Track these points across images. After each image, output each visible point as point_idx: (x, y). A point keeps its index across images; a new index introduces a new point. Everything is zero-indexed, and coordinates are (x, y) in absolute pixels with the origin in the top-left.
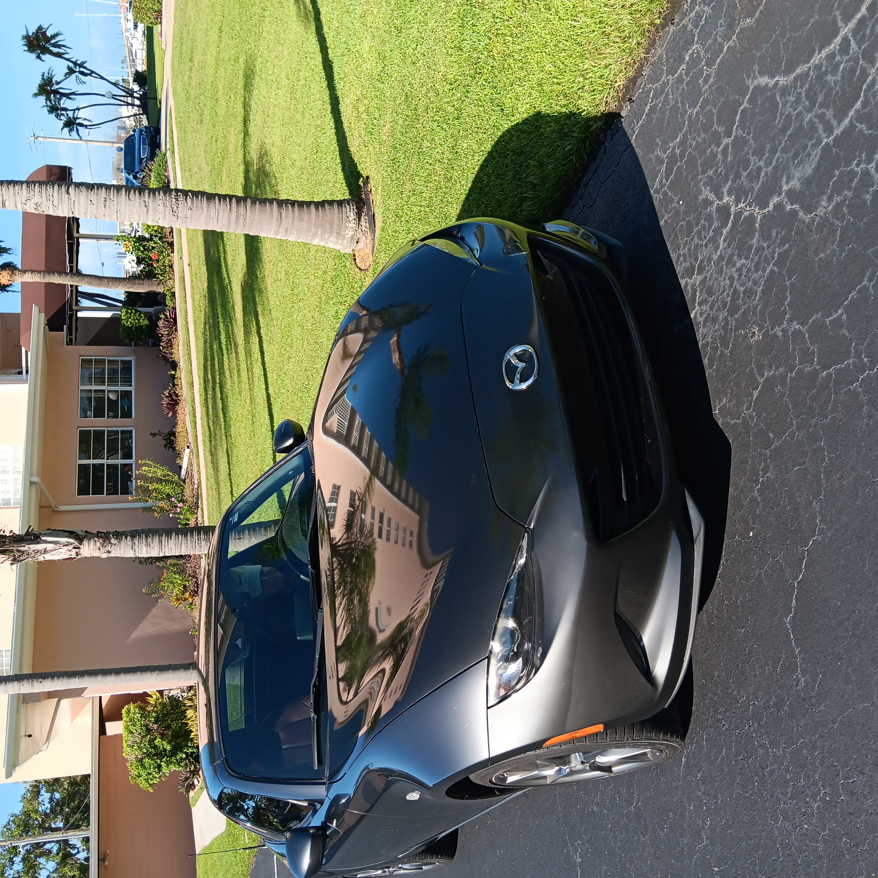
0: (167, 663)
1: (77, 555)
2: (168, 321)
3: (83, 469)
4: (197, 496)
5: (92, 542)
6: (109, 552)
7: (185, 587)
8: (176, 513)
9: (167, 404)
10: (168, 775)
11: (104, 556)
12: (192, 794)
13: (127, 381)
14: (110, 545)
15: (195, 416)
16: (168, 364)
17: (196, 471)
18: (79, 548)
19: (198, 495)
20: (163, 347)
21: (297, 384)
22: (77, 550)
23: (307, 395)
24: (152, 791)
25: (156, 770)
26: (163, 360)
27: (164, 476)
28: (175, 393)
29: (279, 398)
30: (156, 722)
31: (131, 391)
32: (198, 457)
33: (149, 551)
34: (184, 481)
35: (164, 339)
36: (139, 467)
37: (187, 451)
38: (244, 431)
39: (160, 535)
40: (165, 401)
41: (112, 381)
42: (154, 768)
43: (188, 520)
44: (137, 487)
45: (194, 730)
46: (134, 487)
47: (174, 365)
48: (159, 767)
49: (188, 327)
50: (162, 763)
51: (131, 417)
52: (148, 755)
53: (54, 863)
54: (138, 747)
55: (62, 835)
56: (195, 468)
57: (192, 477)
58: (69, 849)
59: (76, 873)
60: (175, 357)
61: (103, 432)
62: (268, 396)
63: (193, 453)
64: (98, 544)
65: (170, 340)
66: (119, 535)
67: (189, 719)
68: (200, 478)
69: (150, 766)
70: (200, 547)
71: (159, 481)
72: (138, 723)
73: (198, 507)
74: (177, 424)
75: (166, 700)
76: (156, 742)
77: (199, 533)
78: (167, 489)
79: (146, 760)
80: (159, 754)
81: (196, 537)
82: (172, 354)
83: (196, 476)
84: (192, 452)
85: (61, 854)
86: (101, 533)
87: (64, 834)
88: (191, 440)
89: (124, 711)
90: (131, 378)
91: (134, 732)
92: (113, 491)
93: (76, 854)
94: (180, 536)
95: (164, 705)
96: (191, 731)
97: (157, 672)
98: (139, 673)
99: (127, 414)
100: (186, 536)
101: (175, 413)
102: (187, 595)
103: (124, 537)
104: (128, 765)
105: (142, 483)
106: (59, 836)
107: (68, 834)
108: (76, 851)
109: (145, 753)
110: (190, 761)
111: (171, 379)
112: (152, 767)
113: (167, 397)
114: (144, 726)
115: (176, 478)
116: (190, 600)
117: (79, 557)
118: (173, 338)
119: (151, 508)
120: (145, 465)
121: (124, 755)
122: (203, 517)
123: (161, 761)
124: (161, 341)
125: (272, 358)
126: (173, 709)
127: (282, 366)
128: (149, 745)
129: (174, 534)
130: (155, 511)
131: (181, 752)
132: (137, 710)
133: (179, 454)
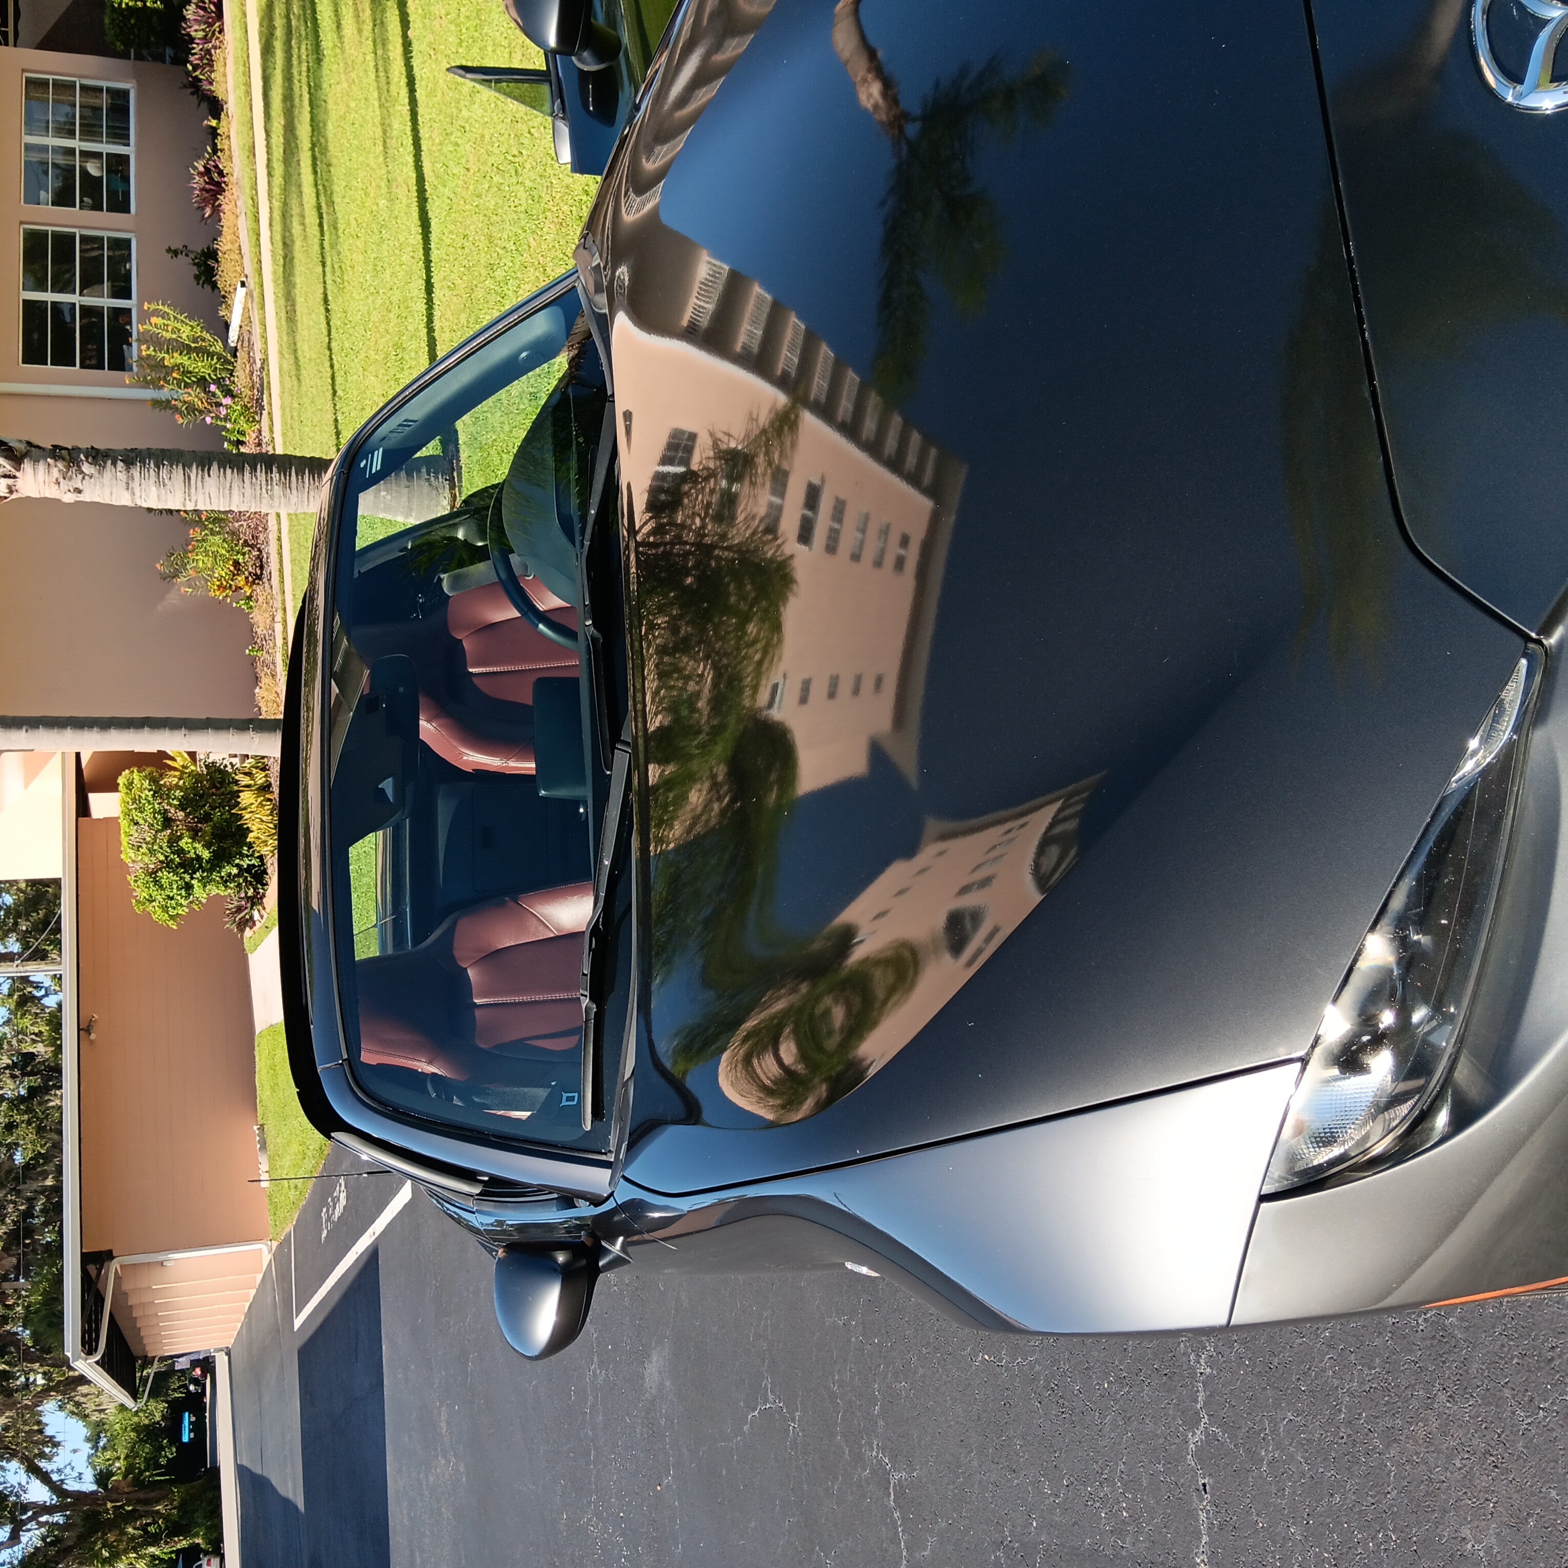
0: (204, 716)
1: (11, 492)
2: (204, 9)
3: (32, 310)
4: (262, 388)
5: (41, 466)
6: (79, 491)
7: (236, 564)
8: (217, 417)
9: (202, 190)
10: (204, 901)
11: (69, 498)
12: (248, 932)
13: (120, 134)
14: (80, 477)
15: (257, 220)
16: (204, 105)
17: (258, 336)
18: (15, 477)
19: (262, 385)
20: (195, 67)
21: (489, 153)
22: (10, 481)
23: (514, 180)
24: (175, 927)
25: (183, 892)
26: (193, 94)
27: (195, 340)
28: (216, 167)
29: (445, 186)
30: (182, 807)
31: (128, 156)
32: (263, 307)
33: (163, 497)
34: (234, 352)
35: (197, 48)
36: (145, 316)
37: (241, 292)
38: (361, 258)
39: (187, 466)
40: (198, 182)
41: (90, 131)
42: (179, 889)
43: (242, 433)
44: (141, 358)
45: (254, 828)
46: (135, 358)
47: (216, 107)
48: (188, 887)
49: (246, 24)
50: (194, 882)
51: (128, 211)
52: (167, 864)
53: (4, 1009)
54: (149, 849)
55: (15, 969)
56: (257, 330)
57: (251, 345)
58: (30, 989)
59: (43, 1029)
60: (218, 90)
61: (72, 237)
62: (420, 179)
63: (252, 297)
64: (55, 473)
65: (208, 52)
66: (98, 456)
67: (245, 809)
68: (266, 350)
69: (171, 884)
70: (271, 497)
71: (185, 349)
72: (148, 807)
73: (262, 408)
74: (220, 233)
75: (200, 768)
76: (182, 843)
77: (269, 469)
78: (201, 367)
79: (165, 876)
80: (189, 865)
81: (261, 475)
82: (211, 83)
83: (258, 345)
84: (250, 295)
85: (15, 997)
86: (61, 448)
87: (20, 968)
88: (249, 268)
89: (121, 780)
90: (128, 129)
91: (141, 822)
92: (92, 361)
93: (43, 996)
94: (229, 471)
95: (198, 777)
96: (249, 830)
97: (183, 731)
98: (146, 729)
99: (120, 204)
100: (241, 470)
101: (217, 210)
102: (240, 580)
103: (109, 462)
104: (131, 878)
105: (151, 352)
106: (10, 969)
107: (28, 968)
108: (43, 992)
109: (161, 862)
110: (245, 880)
111: (210, 137)
112: (175, 886)
113: (201, 174)
114: (159, 813)
115: (218, 347)
116: (248, 591)
117: (14, 496)
118: (215, 48)
119: (168, 402)
120: (156, 313)
121: (123, 856)
122: (272, 431)
123: (192, 878)
124: (189, 51)
125: (431, 94)
126: (214, 786)
127: (455, 112)
128: (169, 847)
129: (215, 466)
130: (176, 409)
131: (229, 863)
132: (146, 784)
133: (224, 297)
